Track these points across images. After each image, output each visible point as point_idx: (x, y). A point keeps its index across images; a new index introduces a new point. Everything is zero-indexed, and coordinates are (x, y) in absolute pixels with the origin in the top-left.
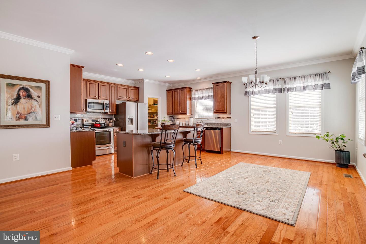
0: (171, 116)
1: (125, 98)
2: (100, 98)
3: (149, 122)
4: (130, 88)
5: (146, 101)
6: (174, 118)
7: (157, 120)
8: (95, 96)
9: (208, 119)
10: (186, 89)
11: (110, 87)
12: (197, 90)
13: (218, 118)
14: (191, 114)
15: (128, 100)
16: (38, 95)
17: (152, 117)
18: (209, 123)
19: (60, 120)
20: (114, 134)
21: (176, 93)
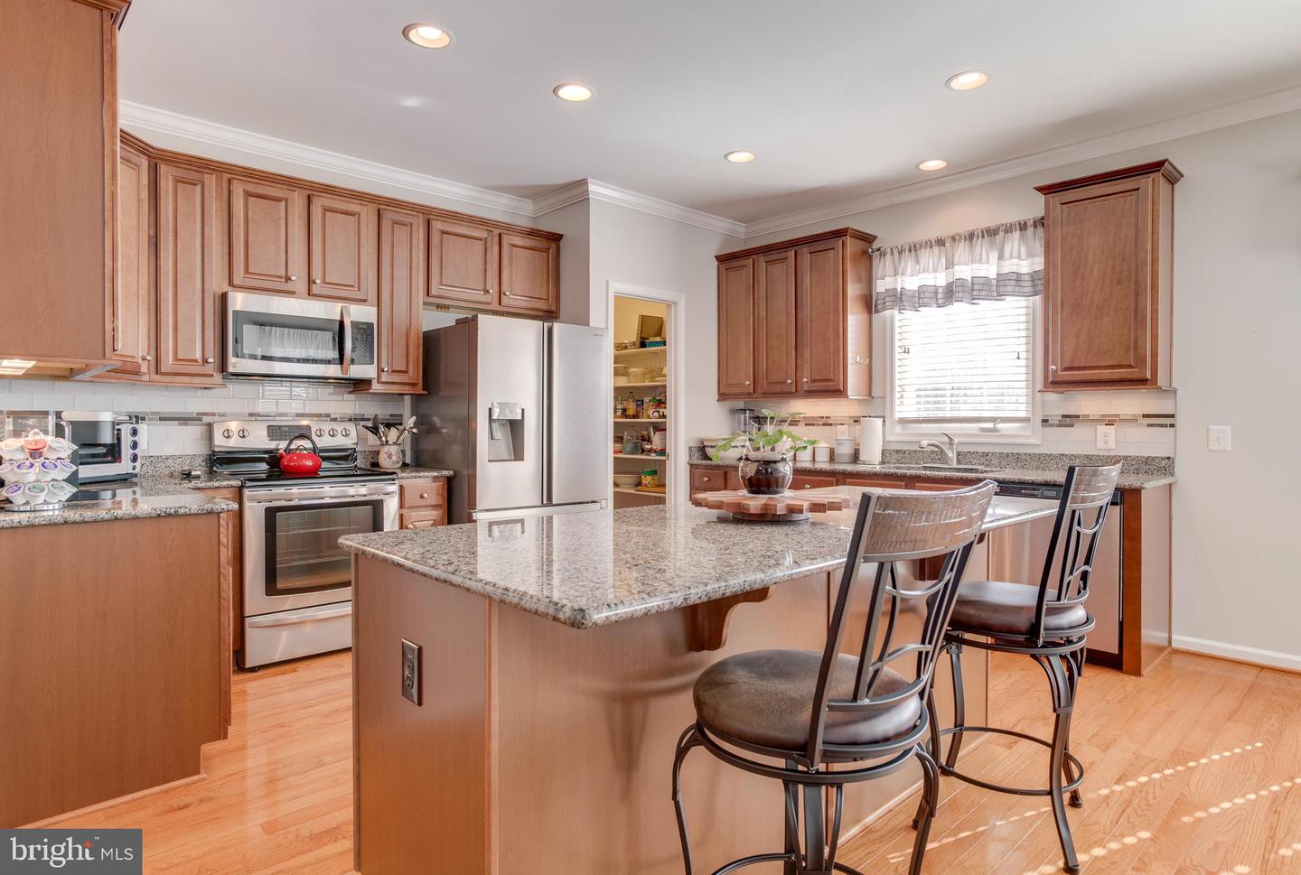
0: (740, 404)
1: (479, 296)
2: (315, 289)
3: (618, 439)
4: (504, 237)
5: (601, 312)
6: (760, 420)
7: (660, 428)
8: (288, 279)
9: (990, 425)
10: (844, 243)
11: (386, 225)
12: (914, 248)
13: (1069, 420)
14: (870, 394)
15: (495, 306)
17: (630, 412)
18: (998, 450)
20: (401, 516)
21: (778, 270)
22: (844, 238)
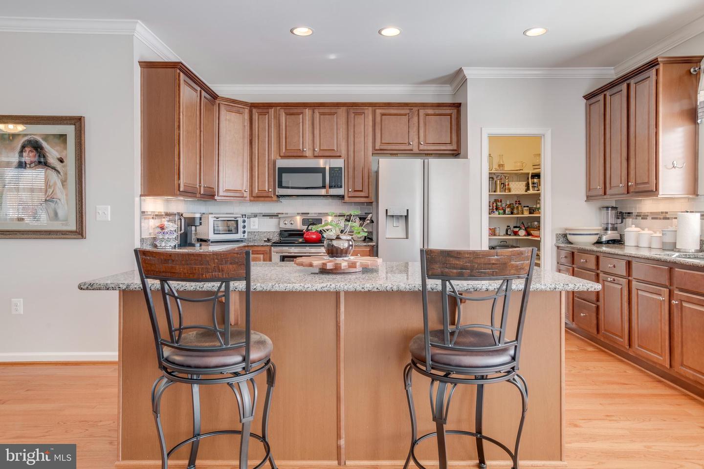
1: (405, 147)
2: (316, 154)
4: (421, 111)
6: (622, 216)
8: (303, 151)
10: (657, 71)
11: (351, 116)
15: (416, 151)
16: (59, 157)
19: (109, 220)
22: (657, 67)
